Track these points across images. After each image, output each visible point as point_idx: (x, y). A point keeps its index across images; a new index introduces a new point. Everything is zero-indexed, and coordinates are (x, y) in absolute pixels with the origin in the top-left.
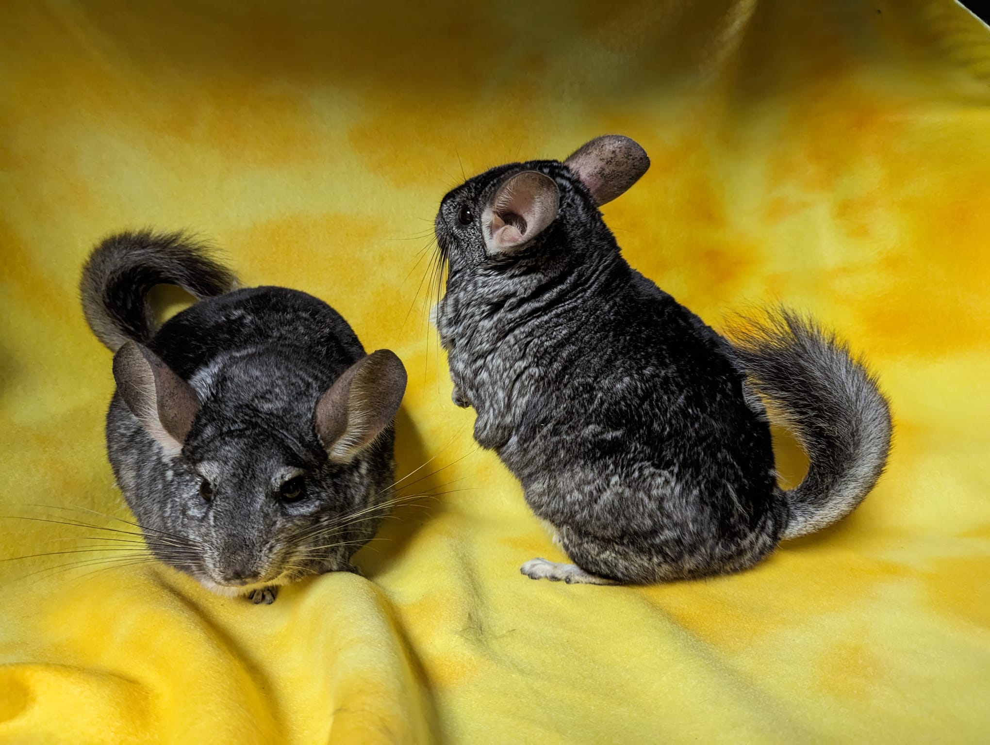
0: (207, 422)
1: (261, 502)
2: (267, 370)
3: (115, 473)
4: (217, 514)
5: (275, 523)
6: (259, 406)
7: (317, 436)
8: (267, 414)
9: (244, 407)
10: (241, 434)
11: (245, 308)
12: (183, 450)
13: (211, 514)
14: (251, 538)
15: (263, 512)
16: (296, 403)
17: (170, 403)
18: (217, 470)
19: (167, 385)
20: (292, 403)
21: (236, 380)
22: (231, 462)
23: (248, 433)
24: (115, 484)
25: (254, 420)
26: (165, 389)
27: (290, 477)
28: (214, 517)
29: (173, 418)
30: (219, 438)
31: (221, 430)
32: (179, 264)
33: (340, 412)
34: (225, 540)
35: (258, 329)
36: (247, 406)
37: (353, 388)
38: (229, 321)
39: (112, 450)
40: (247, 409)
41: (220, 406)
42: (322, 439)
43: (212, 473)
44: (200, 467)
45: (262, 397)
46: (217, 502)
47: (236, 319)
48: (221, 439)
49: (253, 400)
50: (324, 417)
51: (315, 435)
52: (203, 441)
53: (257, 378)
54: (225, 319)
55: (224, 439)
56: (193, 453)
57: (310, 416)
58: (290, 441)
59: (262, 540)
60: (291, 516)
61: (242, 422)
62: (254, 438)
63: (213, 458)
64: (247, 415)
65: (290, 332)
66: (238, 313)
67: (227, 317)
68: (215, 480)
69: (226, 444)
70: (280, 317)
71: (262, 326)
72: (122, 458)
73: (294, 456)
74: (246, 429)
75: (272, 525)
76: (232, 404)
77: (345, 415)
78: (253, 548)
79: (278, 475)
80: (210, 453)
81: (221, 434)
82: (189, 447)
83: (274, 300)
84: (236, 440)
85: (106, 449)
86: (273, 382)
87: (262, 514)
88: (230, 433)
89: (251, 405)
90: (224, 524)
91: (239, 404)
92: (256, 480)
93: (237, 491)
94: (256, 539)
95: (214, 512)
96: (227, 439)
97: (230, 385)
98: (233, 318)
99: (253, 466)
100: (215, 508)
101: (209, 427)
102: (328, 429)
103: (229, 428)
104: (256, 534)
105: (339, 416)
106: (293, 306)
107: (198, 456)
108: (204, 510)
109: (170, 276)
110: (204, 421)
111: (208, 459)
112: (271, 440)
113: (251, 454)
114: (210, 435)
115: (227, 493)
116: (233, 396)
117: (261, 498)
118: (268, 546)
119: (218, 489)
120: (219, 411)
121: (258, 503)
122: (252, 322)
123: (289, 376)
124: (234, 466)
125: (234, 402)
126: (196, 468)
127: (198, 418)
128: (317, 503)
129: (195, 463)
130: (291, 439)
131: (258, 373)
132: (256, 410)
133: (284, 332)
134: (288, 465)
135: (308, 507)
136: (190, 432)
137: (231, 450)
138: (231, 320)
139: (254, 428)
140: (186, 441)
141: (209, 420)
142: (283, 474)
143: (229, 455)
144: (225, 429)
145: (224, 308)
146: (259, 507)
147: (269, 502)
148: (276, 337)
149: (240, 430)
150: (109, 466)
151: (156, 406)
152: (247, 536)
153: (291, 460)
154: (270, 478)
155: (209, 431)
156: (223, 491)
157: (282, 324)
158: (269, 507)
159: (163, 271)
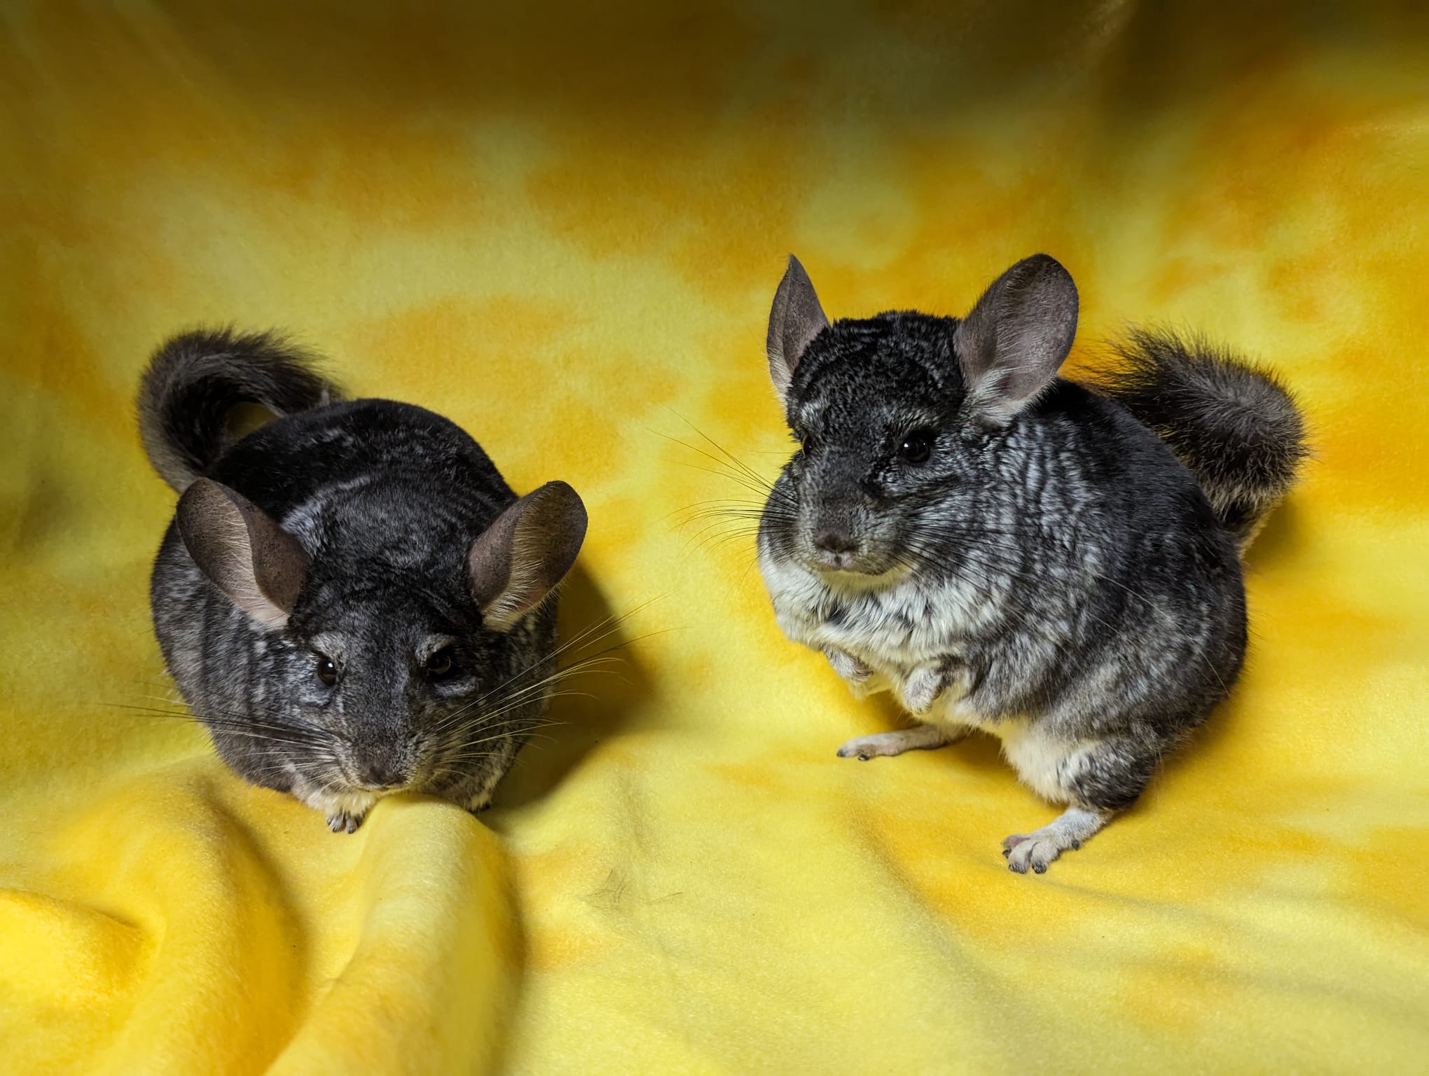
0: (321, 582)
1: (404, 682)
2: (395, 509)
3: (165, 655)
4: (346, 699)
5: (423, 707)
6: (392, 559)
7: (470, 592)
8: (403, 569)
9: (369, 562)
10: (370, 595)
11: (344, 427)
12: (290, 621)
13: (339, 699)
14: (393, 728)
15: (407, 694)
16: (441, 554)
17: (270, 559)
18: (342, 644)
19: (264, 534)
20: (434, 554)
21: (352, 524)
22: (361, 632)
23: (379, 593)
24: (165, 671)
25: (385, 577)
26: (262, 540)
27: (439, 647)
28: (344, 703)
29: (275, 578)
30: (341, 603)
31: (342, 592)
32: (266, 374)
33: (501, 561)
34: (359, 729)
35: (362, 453)
36: (373, 560)
37: (518, 531)
38: (322, 444)
39: (160, 622)
40: (374, 564)
41: (336, 562)
42: (476, 597)
43: (336, 648)
44: (317, 640)
45: (394, 547)
46: (345, 684)
47: (332, 442)
48: (344, 602)
49: (381, 552)
50: (479, 567)
51: (468, 592)
52: (319, 606)
53: (383, 521)
54: (315, 442)
55: (348, 602)
56: (304, 623)
57: (460, 567)
58: (435, 602)
59: (406, 731)
60: (442, 697)
61: (368, 579)
62: (388, 599)
63: (334, 628)
64: (375, 571)
65: (404, 454)
66: (333, 433)
67: (319, 438)
68: (339, 656)
69: (351, 609)
70: (390, 437)
71: (367, 449)
72: (175, 633)
73: (443, 620)
74: (376, 588)
75: (420, 712)
76: (352, 558)
77: (508, 565)
78: (395, 741)
79: (424, 646)
80: (329, 622)
81: (343, 598)
82: (299, 616)
83: (381, 416)
84: (364, 603)
85: (152, 623)
86: (406, 526)
87: (407, 697)
88: (355, 594)
89: (379, 559)
90: (358, 711)
91: (362, 558)
92: (397, 654)
93: (372, 669)
94: (399, 729)
95: (343, 697)
96: (351, 602)
97: (345, 532)
98: (327, 440)
99: (391, 635)
100: (344, 691)
101: (324, 588)
102: (484, 583)
103: (353, 587)
104: (399, 723)
105: (499, 568)
106: (406, 423)
107: (311, 626)
108: (327, 696)
109: (252, 391)
110: (317, 581)
111: (327, 629)
112: (411, 601)
113: (386, 621)
114: (327, 598)
115: (358, 672)
116: (352, 547)
117: (404, 677)
118: (414, 740)
119: (346, 669)
120: (335, 568)
121: (400, 683)
122: (354, 445)
123: (426, 518)
124: (366, 637)
125: (355, 556)
126: (311, 642)
127: (310, 578)
128: (473, 680)
129: (308, 636)
130: (436, 599)
131: (382, 515)
132: (387, 566)
133: (396, 455)
134: (435, 632)
135: (463, 684)
136: (300, 596)
137: (360, 617)
138: (323, 443)
139: (386, 587)
140: (295, 608)
141: (324, 580)
142: (428, 645)
143: (357, 623)
144: (347, 590)
145: (312, 427)
146: (402, 689)
147: (414, 680)
148: (387, 461)
149: (368, 591)
150: (157, 645)
151: (250, 563)
152: (388, 726)
153: (438, 625)
154: (414, 651)
155: (326, 593)
156: (353, 670)
157: (393, 444)
158: (415, 688)
159: (241, 385)
